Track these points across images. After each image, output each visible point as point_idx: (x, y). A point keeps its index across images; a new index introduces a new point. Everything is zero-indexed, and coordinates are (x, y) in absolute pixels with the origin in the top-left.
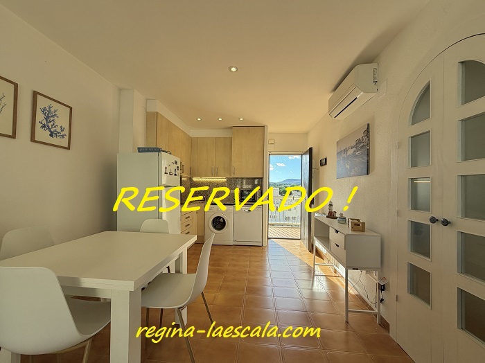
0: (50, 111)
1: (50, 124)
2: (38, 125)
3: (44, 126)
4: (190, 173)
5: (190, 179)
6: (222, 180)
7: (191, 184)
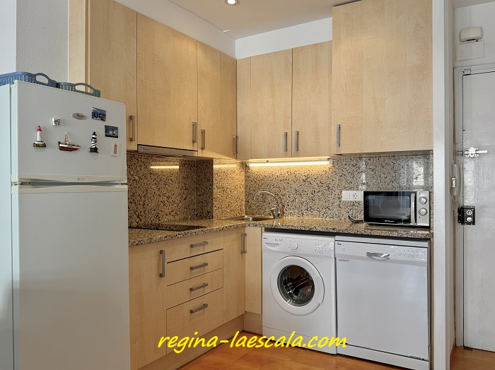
4: (235, 149)
5: (245, 166)
6: (319, 164)
7: (247, 178)
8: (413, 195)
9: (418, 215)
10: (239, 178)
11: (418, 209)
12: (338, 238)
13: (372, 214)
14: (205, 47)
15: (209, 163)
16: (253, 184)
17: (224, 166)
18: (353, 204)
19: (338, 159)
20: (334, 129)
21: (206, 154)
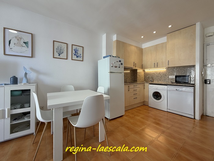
0: (76, 50)
1: (76, 54)
2: (73, 54)
3: (75, 55)
4: (142, 67)
5: (144, 71)
6: (163, 70)
7: (145, 73)
8: (189, 77)
9: (191, 81)
10: (143, 73)
11: (191, 80)
12: (168, 86)
13: (177, 81)
14: (136, 47)
15: (136, 70)
16: (146, 75)
17: (140, 71)
18: (172, 79)
19: (168, 68)
20: (167, 61)
21: (136, 68)
